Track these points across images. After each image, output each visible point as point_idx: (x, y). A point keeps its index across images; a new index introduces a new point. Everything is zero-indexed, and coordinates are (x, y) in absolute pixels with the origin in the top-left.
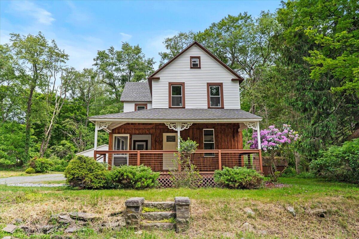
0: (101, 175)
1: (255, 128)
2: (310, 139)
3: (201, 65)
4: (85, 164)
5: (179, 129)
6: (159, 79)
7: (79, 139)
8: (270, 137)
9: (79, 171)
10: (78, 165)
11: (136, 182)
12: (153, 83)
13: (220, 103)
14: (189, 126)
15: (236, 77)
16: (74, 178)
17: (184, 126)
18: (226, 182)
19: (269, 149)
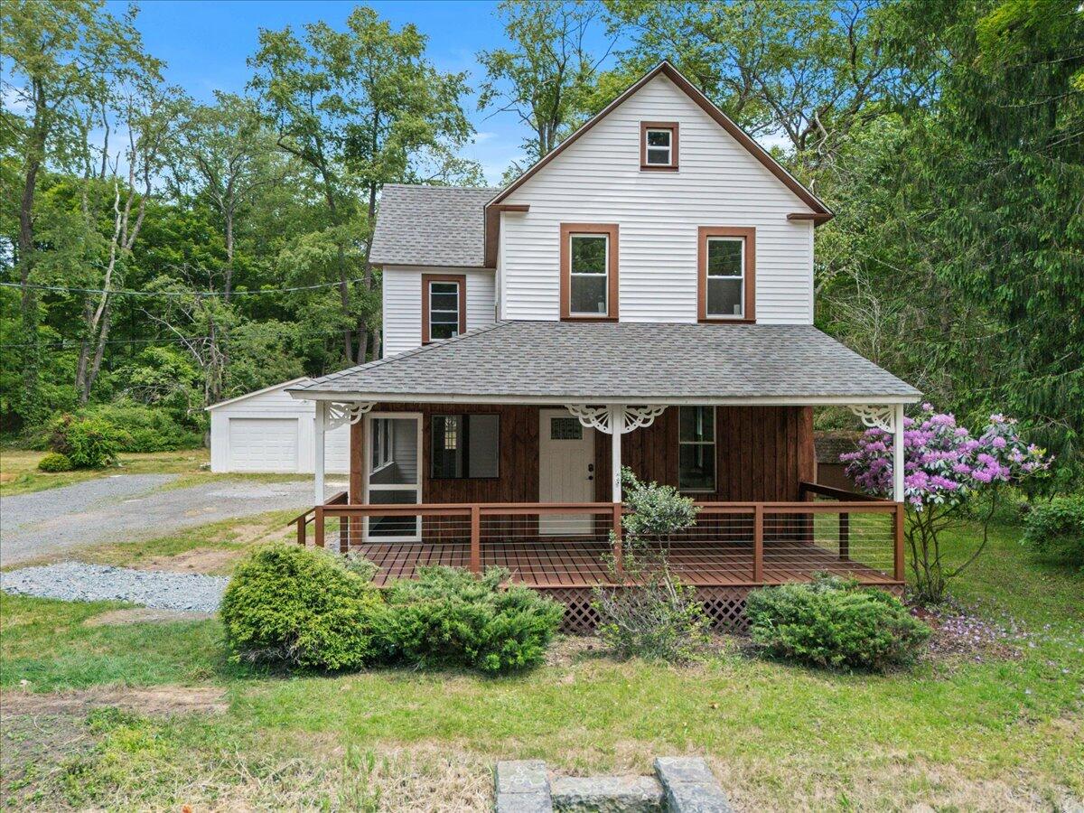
0: (356, 619)
1: (888, 424)
2: (1031, 422)
3: (681, 157)
4: (293, 580)
5: (617, 430)
6: (525, 209)
7: (207, 346)
8: (936, 460)
9: (275, 609)
10: (267, 587)
11: (484, 648)
12: (506, 227)
13: (740, 303)
14: (652, 417)
15: (805, 205)
16: (256, 635)
17: (636, 418)
18: (798, 646)
19: (932, 500)
